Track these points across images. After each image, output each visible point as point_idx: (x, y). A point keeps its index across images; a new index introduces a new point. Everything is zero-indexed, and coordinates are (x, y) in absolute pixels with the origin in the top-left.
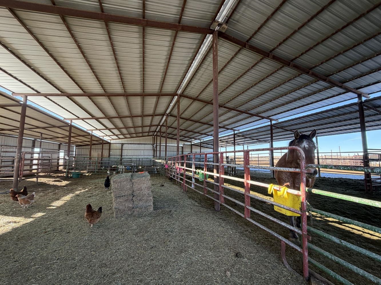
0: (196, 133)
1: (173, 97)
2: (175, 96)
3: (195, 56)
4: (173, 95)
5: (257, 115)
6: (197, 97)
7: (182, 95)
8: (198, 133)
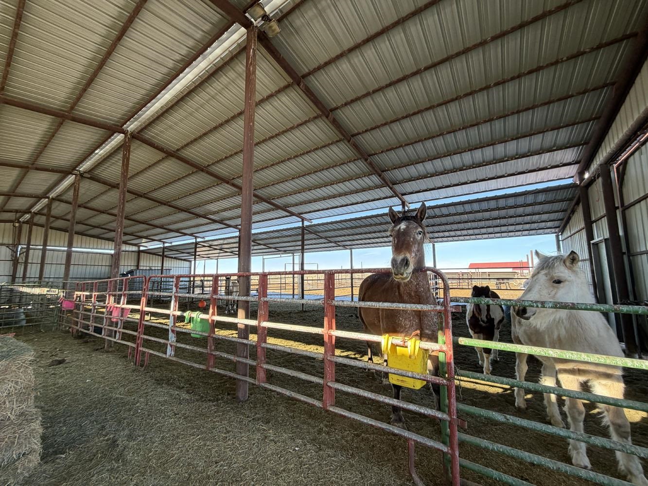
0: (157, 227)
1: (109, 133)
2: (115, 135)
3: (195, 59)
4: (112, 129)
5: (284, 208)
6: (178, 150)
7: (137, 136)
8: (161, 227)
